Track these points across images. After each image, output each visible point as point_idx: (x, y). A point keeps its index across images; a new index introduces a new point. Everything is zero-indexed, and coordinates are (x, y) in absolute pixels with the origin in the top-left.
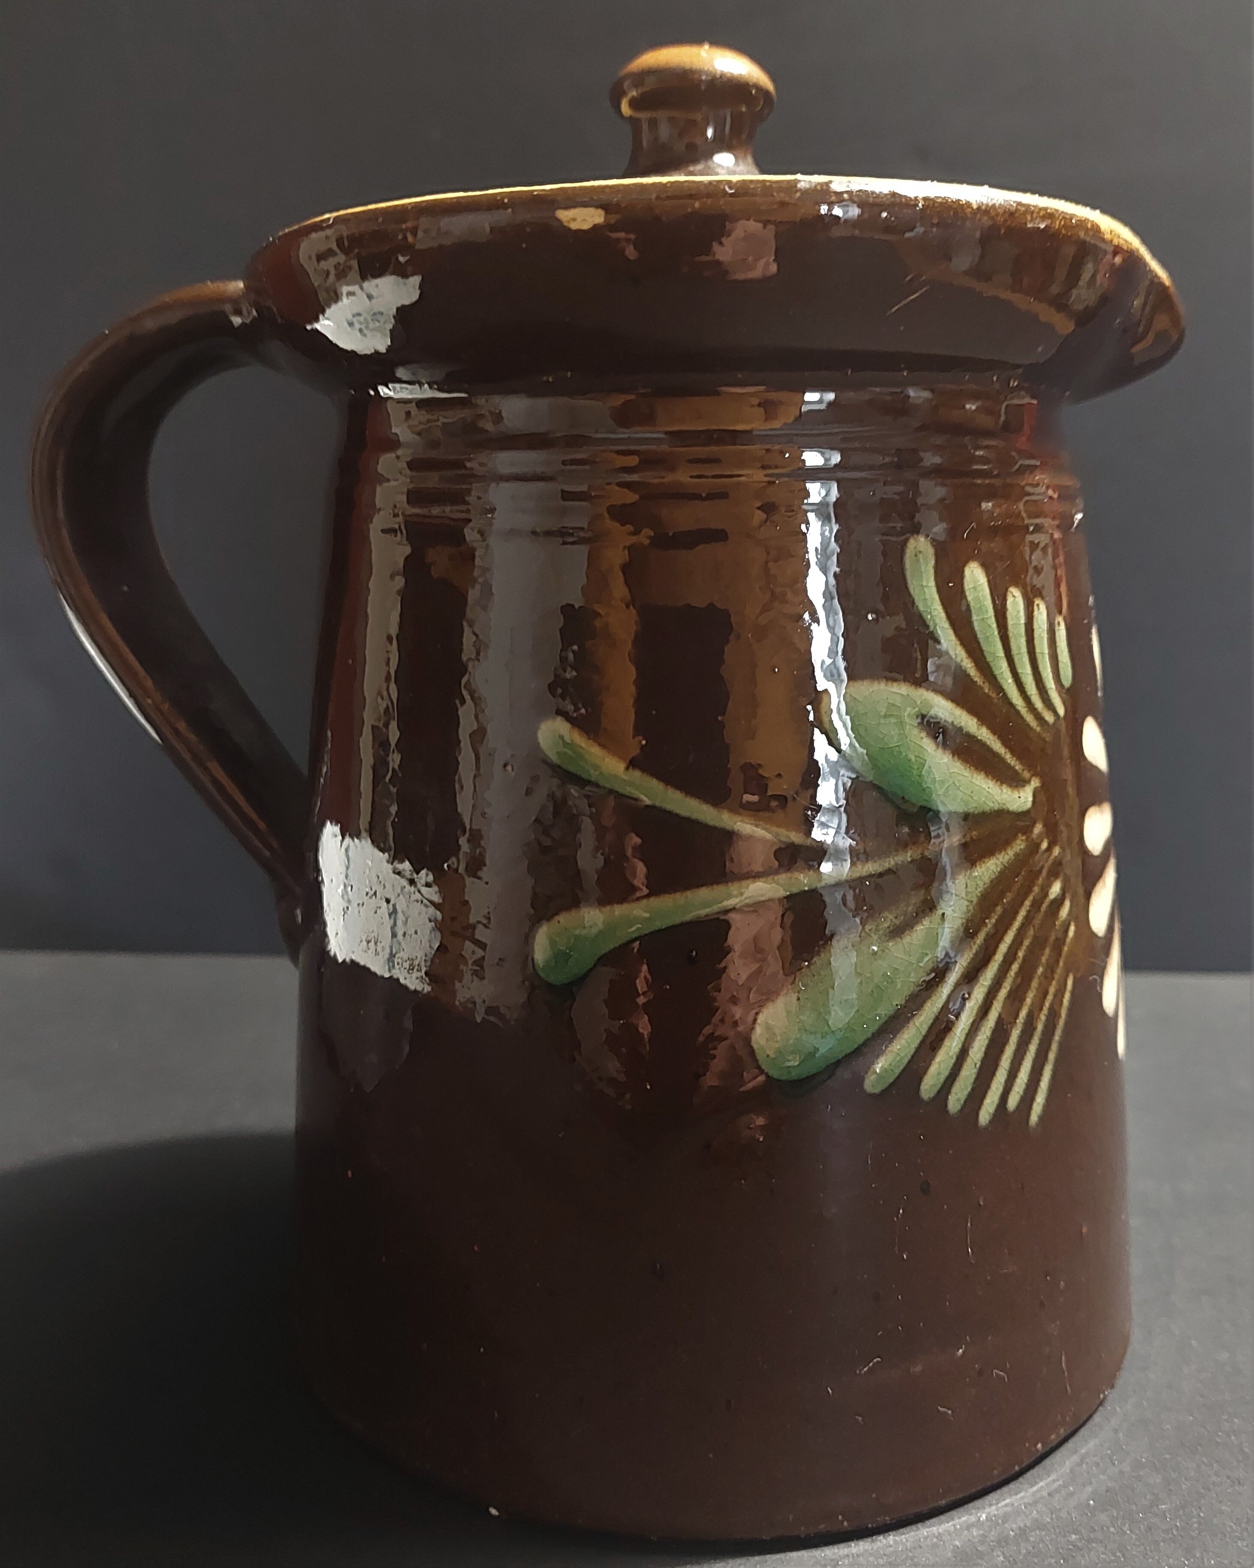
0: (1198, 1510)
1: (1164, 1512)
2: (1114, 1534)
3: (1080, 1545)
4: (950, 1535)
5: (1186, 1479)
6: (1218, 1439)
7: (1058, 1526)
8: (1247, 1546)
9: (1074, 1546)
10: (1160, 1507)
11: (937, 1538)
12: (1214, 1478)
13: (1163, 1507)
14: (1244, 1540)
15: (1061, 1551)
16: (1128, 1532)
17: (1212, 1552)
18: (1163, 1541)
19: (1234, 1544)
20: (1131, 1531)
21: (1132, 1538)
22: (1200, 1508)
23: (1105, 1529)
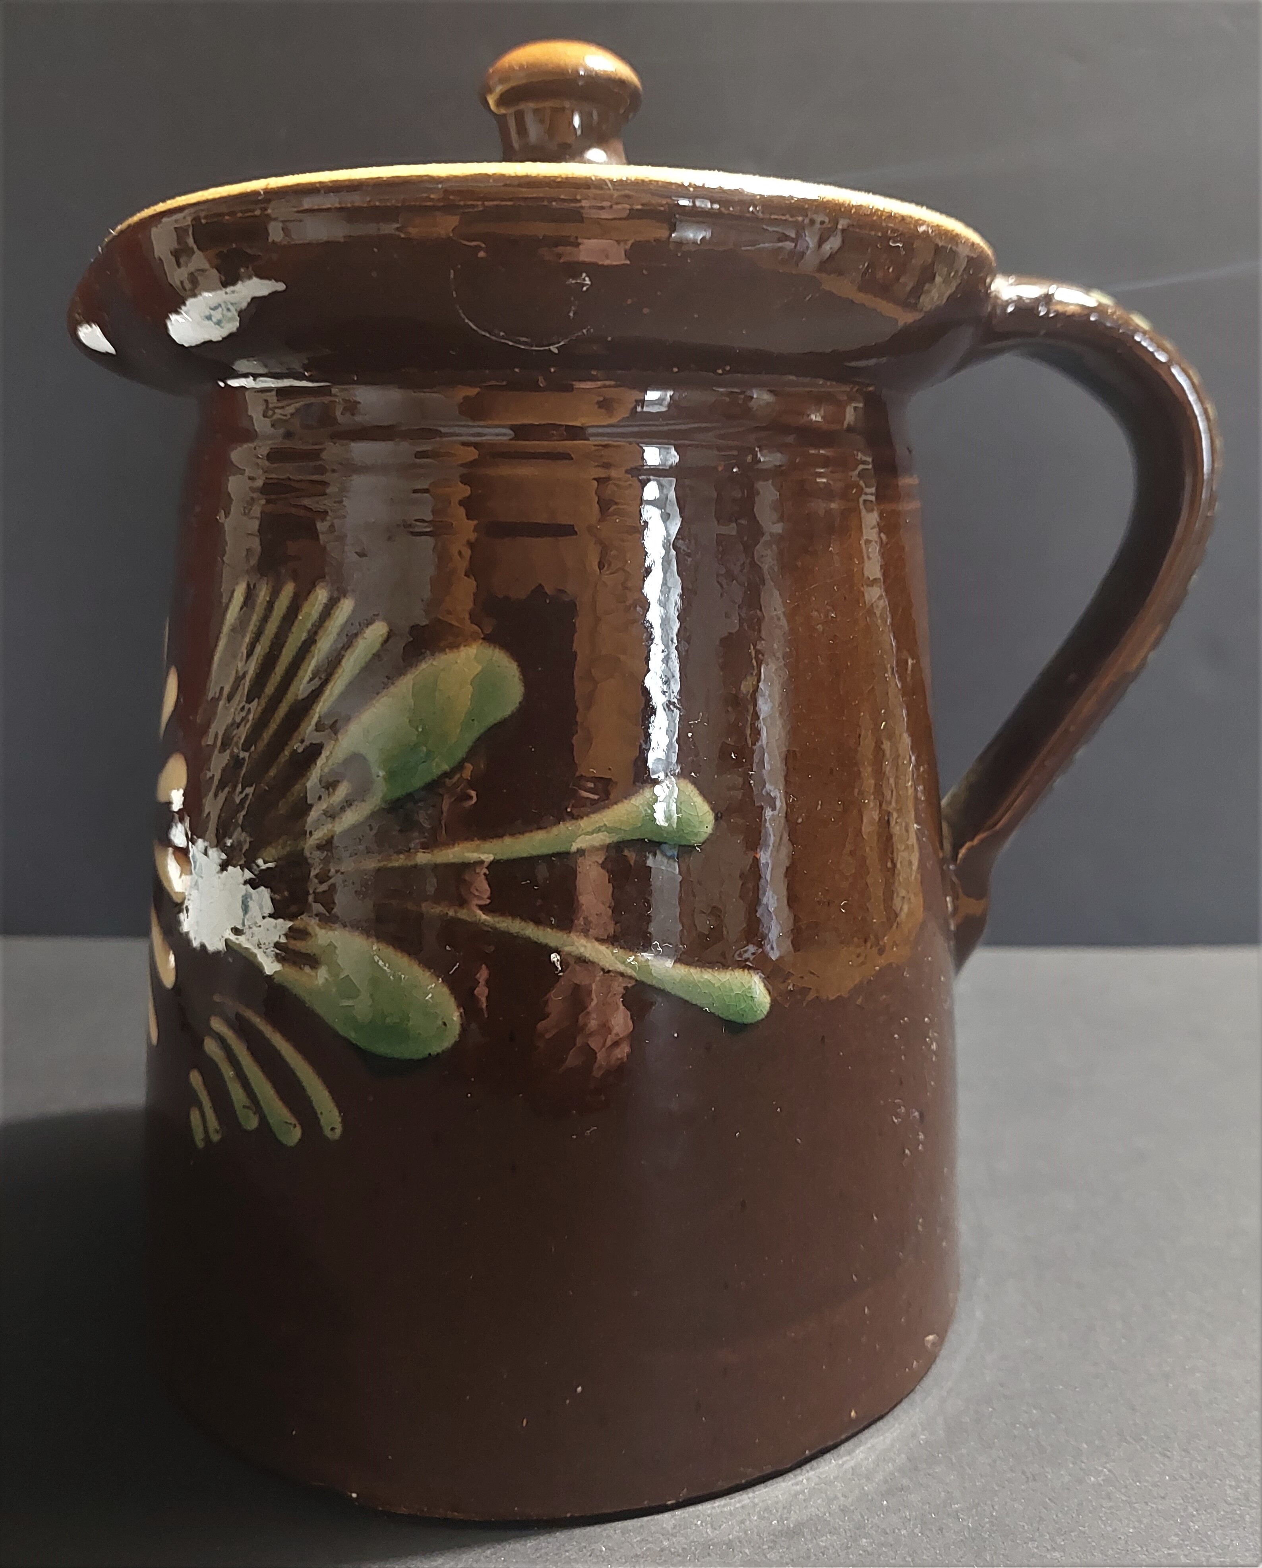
0: (991, 1509)
1: (957, 1511)
2: (905, 1537)
3: (869, 1549)
4: (740, 1542)
5: (982, 1476)
6: (1016, 1432)
7: (850, 1530)
8: (1037, 1548)
9: (864, 1551)
10: (953, 1506)
11: (727, 1544)
12: (1009, 1475)
13: (956, 1506)
14: (1036, 1541)
15: (851, 1556)
16: (920, 1534)
17: (1003, 1555)
18: (954, 1544)
19: (1025, 1546)
20: (922, 1534)
21: (923, 1541)
22: (993, 1507)
23: (897, 1531)
